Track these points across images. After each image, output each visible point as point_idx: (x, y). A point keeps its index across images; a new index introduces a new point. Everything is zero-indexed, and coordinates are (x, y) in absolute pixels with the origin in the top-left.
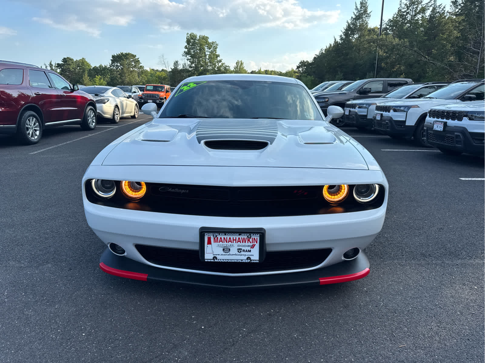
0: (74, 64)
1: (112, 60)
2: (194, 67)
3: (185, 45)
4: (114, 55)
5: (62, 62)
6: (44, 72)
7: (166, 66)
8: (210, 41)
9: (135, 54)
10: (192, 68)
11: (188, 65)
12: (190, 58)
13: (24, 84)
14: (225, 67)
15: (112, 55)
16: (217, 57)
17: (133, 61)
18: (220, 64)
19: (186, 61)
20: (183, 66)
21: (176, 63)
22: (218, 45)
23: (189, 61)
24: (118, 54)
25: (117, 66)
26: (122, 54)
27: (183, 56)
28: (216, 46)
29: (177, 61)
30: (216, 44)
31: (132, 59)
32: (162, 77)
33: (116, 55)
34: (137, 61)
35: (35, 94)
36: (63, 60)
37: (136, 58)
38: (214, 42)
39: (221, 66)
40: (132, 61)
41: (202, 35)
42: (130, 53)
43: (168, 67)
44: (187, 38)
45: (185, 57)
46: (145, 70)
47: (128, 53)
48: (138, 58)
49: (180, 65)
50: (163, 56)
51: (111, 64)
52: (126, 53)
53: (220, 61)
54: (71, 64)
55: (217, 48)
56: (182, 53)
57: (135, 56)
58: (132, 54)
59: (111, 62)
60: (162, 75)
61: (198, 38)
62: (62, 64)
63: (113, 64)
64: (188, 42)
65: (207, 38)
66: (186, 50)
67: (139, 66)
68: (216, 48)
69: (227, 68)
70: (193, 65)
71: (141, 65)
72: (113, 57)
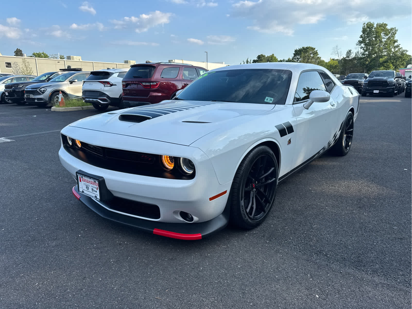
0: (265, 60)
1: (294, 54)
2: (367, 54)
3: (361, 35)
4: (297, 49)
5: (257, 58)
6: (196, 68)
7: (338, 56)
8: (389, 27)
9: (314, 48)
10: (365, 55)
11: (361, 53)
12: (363, 46)
13: (178, 78)
14: (402, 52)
15: (295, 50)
16: (394, 43)
17: (313, 53)
18: (397, 49)
19: (360, 49)
20: (356, 54)
21: (349, 52)
22: (397, 31)
23: (362, 49)
24: (300, 48)
25: (298, 58)
26: (303, 48)
27: (357, 45)
28: (395, 32)
29: (350, 50)
30: (395, 30)
31: (311, 52)
32: (333, 66)
33: (298, 49)
34: (316, 53)
35: (184, 84)
36: (258, 57)
37: (315, 50)
38: (393, 28)
39: (397, 51)
40: (311, 53)
41: (380, 23)
42: (310, 46)
43: (341, 56)
44: (363, 28)
45: (359, 46)
46: (322, 60)
47: (308, 46)
48: (317, 51)
49: (353, 53)
50: (337, 47)
51: (293, 57)
52: (307, 47)
53: (398, 46)
54: (263, 60)
55: (396, 33)
56: (357, 43)
57: (315, 48)
58: (312, 47)
59: (293, 55)
60: (334, 64)
61: (375, 26)
62: (257, 60)
63: (295, 57)
64: (364, 31)
65: (386, 25)
66: (361, 39)
67: (317, 57)
68: (394, 34)
69: (404, 52)
70: (367, 53)
71: (318, 56)
72: (296, 51)
